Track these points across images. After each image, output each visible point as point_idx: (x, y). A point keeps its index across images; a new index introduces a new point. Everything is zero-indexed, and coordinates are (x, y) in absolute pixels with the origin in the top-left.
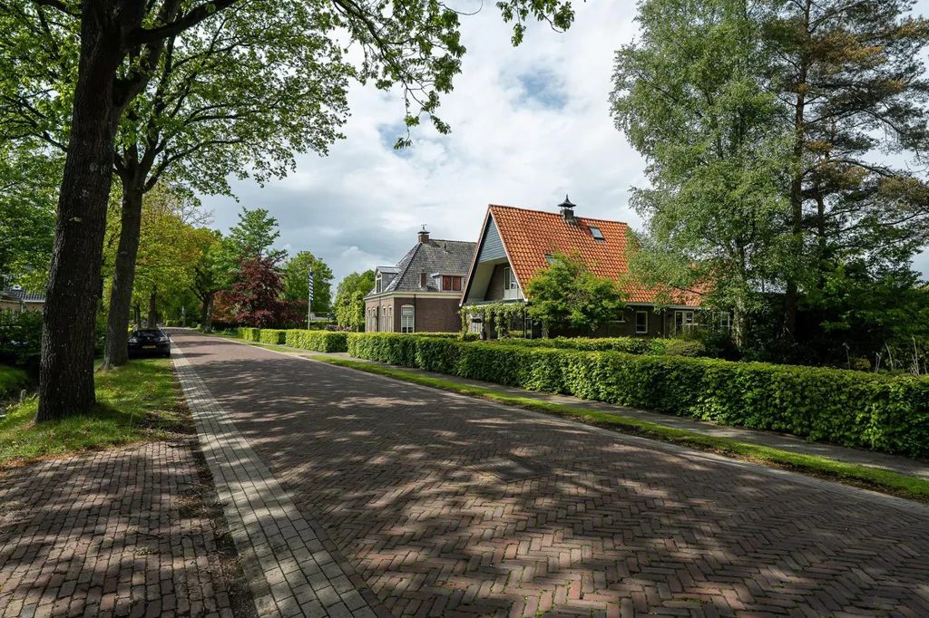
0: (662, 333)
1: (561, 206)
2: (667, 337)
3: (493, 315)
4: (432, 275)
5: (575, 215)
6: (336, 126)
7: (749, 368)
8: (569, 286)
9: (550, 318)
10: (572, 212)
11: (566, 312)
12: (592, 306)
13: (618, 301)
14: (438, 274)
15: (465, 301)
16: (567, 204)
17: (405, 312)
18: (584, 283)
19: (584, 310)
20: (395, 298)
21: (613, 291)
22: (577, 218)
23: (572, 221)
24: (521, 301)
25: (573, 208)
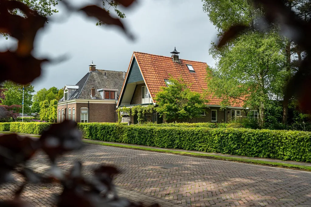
0: (224, 120)
1: (172, 53)
2: (227, 123)
3: (136, 112)
4: (98, 90)
5: (179, 58)
6: (52, 6)
7: (260, 131)
8: (178, 96)
9: (168, 113)
10: (178, 57)
11: (176, 110)
12: (190, 107)
13: (202, 104)
14: (102, 89)
15: (119, 105)
16: (175, 52)
17: (83, 111)
18: (185, 95)
19: (185, 109)
20: (77, 103)
21: (200, 99)
22: (180, 60)
23: (178, 61)
24: (152, 104)
25: (178, 55)
